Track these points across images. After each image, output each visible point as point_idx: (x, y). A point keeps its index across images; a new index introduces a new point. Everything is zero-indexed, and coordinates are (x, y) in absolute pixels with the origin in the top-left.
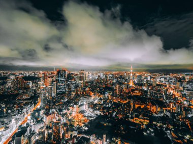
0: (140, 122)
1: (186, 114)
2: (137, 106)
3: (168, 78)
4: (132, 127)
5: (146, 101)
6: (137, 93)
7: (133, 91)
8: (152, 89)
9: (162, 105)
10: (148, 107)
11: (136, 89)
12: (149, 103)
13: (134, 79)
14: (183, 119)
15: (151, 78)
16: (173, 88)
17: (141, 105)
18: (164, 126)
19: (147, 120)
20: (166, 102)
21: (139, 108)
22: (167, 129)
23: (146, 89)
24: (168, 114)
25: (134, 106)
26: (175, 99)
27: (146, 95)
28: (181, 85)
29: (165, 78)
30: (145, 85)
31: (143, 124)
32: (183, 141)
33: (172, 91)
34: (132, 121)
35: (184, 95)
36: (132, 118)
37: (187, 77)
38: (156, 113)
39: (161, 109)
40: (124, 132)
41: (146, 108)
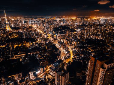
0: (19, 57)
1: (45, 42)
2: (15, 46)
3: (36, 21)
4: (13, 63)
5: (22, 41)
6: (15, 36)
7: (10, 35)
8: (26, 31)
9: (33, 40)
10: (24, 44)
11: (13, 33)
12: (24, 41)
13: (10, 24)
14: (44, 45)
15: (25, 22)
16: (39, 28)
17: (19, 44)
18: (35, 53)
19: (24, 53)
20: (35, 38)
21: (17, 47)
23: (21, 32)
24: (37, 45)
25: (13, 47)
27: (22, 36)
28: (43, 25)
29: (35, 22)
30: (20, 28)
31: (21, 58)
32: (44, 57)
33: (38, 30)
34: (13, 58)
35: (45, 32)
36: (13, 56)
37: (46, 20)
38: (30, 47)
39: (33, 43)
40: (6, 70)
41: (22, 46)
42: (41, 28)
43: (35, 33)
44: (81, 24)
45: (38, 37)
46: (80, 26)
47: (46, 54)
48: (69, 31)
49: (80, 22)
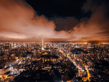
0: (47, 68)
1: (65, 60)
2: (46, 60)
4: (43, 73)
5: (50, 57)
6: (46, 54)
7: (44, 52)
8: (53, 51)
9: (57, 57)
10: (51, 60)
11: (45, 51)
13: (44, 46)
14: (64, 62)
15: (52, 45)
17: (48, 59)
18: (58, 67)
19: (51, 66)
20: (58, 56)
21: (47, 61)
22: (59, 68)
23: (50, 51)
24: (59, 61)
25: (44, 61)
26: (62, 54)
27: (50, 54)
29: (58, 45)
30: (49, 49)
31: (49, 69)
32: (64, 72)
33: (60, 51)
34: (44, 69)
35: (64, 52)
36: (43, 67)
37: (65, 44)
38: (54, 62)
39: (56, 59)
40: (39, 77)
41: (50, 60)
42: (62, 50)
43: (58, 52)
44: (92, 48)
45: (60, 56)
46: (91, 49)
47: (66, 70)
48: (83, 52)
49: (92, 46)
